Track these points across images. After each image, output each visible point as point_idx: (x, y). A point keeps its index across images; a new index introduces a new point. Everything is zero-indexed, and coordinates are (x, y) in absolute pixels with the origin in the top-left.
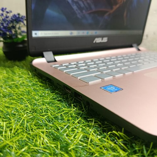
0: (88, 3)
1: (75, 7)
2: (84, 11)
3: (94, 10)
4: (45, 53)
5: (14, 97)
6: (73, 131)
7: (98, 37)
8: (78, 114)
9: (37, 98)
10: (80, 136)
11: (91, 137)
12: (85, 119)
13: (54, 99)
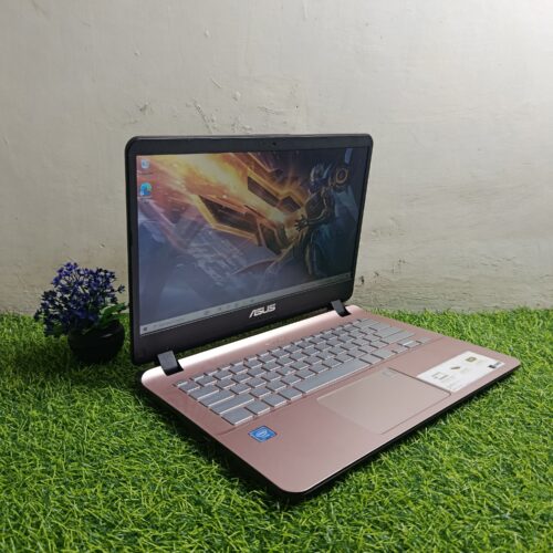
0: (233, 260)
1: (211, 272)
2: (228, 274)
3: (246, 266)
4: (160, 357)
5: (132, 453)
6: (215, 493)
7: (257, 307)
8: (221, 473)
9: (165, 452)
10: (223, 498)
11: (233, 498)
12: (228, 478)
13: (187, 451)
